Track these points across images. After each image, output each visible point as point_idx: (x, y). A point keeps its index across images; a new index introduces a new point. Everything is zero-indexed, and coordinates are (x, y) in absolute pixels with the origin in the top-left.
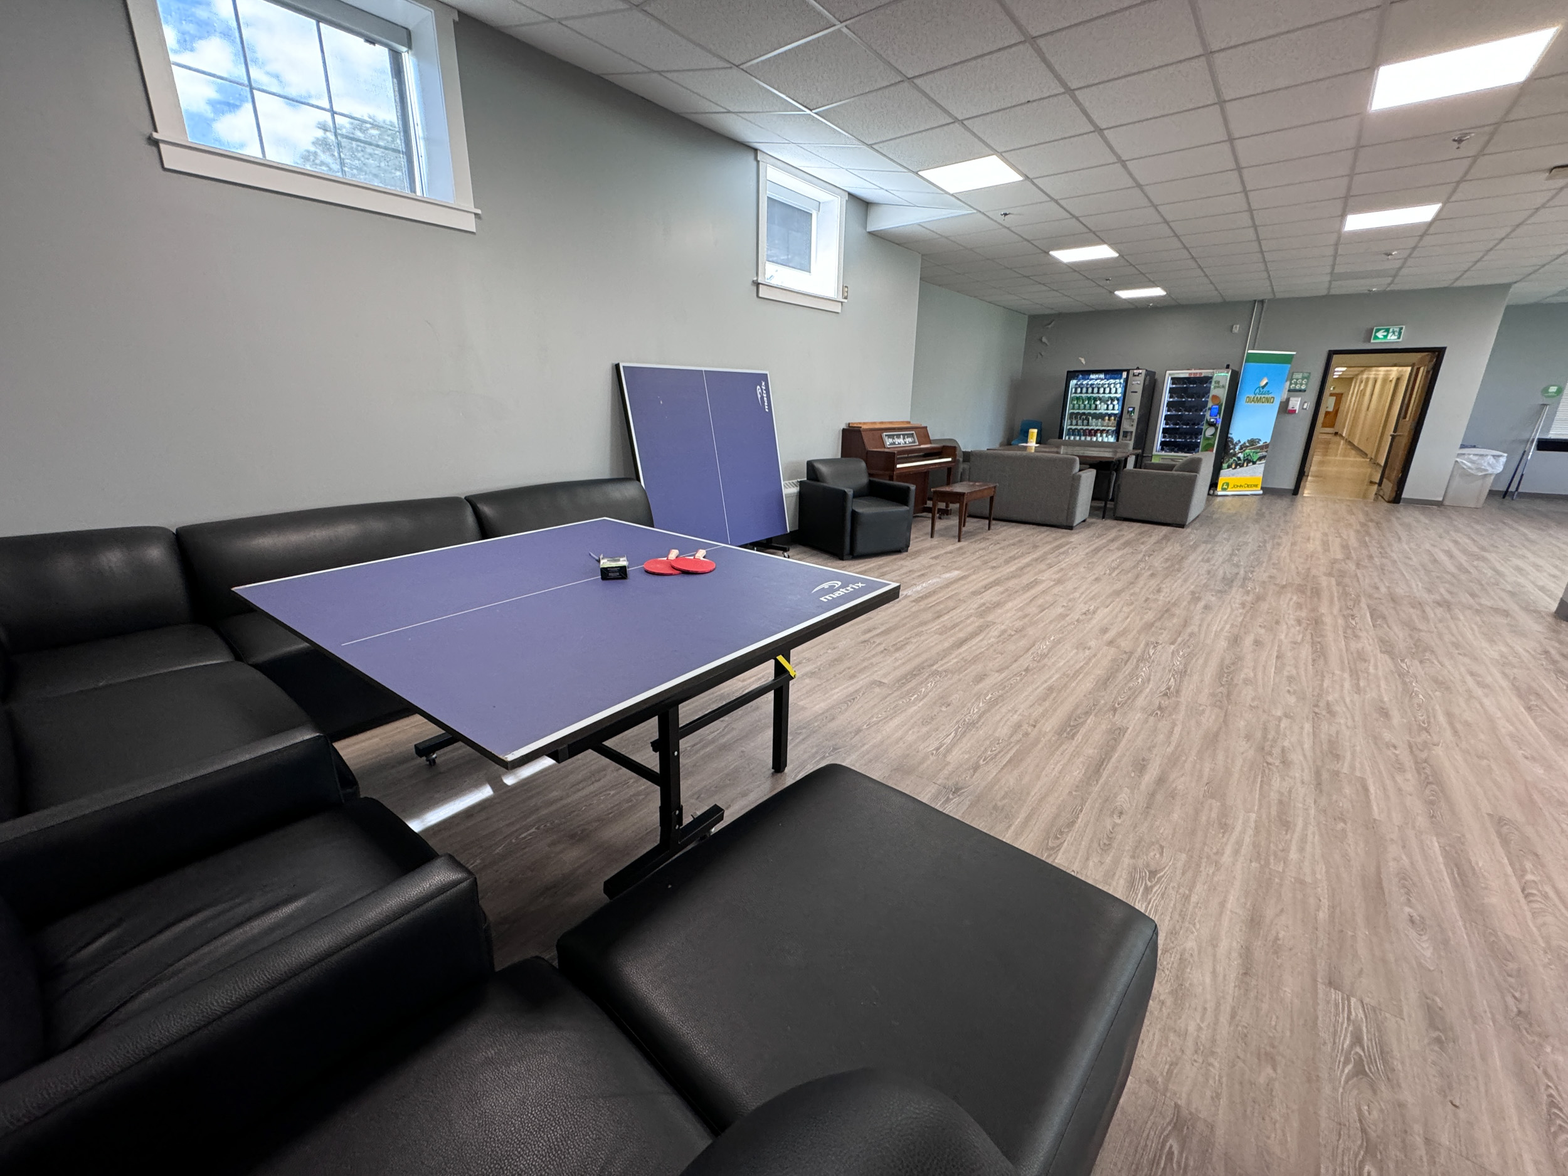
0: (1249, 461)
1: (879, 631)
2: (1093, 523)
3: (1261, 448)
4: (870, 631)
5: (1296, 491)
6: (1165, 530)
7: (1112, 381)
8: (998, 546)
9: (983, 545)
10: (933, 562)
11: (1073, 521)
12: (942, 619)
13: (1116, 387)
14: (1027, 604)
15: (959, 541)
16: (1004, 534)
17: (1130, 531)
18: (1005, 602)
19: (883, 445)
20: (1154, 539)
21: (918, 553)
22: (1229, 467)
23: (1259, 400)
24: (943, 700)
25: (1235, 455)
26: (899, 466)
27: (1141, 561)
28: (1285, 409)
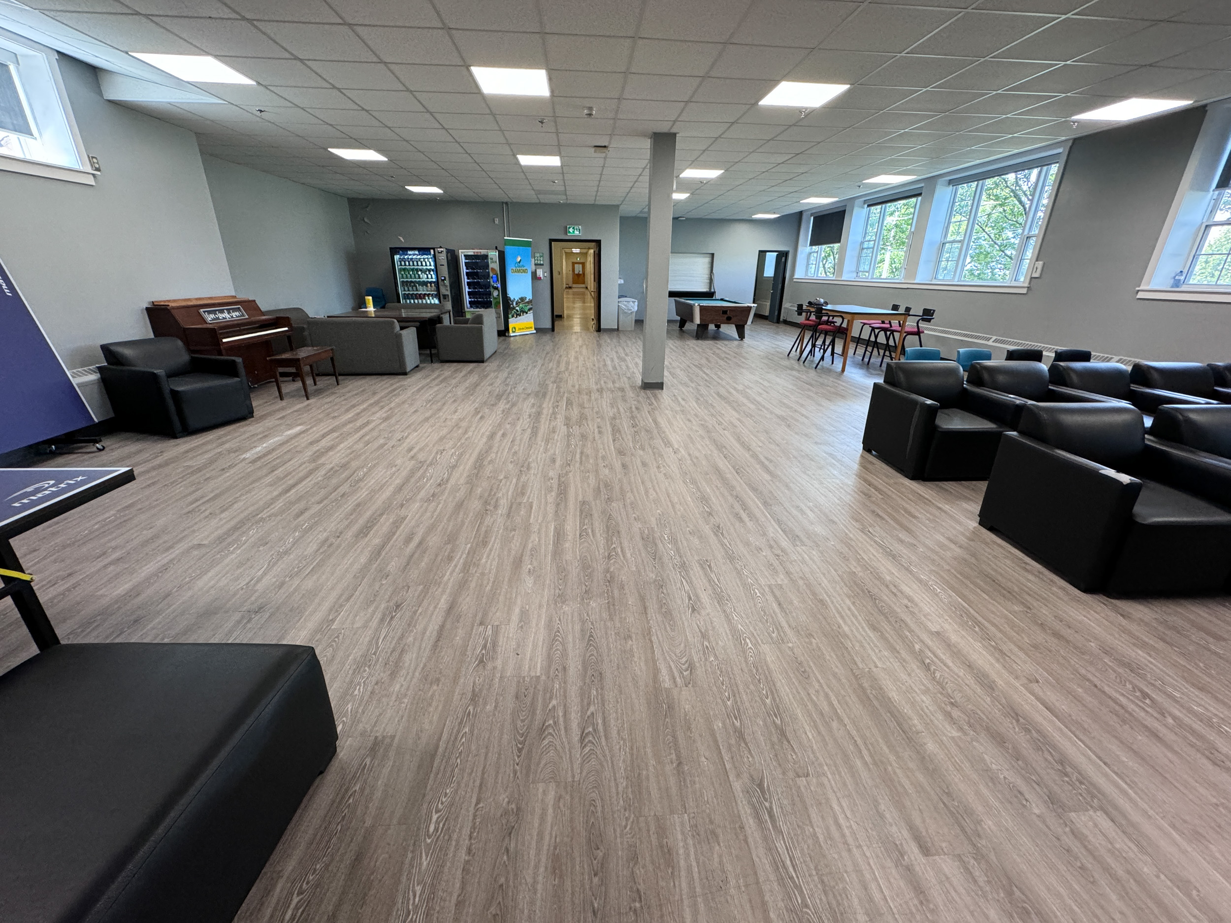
0: (523, 312)
1: (207, 498)
2: (423, 368)
3: (528, 302)
4: (197, 500)
5: (553, 329)
6: (472, 365)
7: (425, 256)
8: (343, 398)
9: (328, 400)
10: (278, 422)
11: (405, 368)
12: (276, 472)
13: (428, 262)
14: (356, 443)
15: (308, 399)
16: (350, 387)
17: (448, 370)
18: (338, 445)
19: (205, 322)
20: (464, 373)
21: (263, 417)
22: (513, 316)
23: (519, 271)
24: (263, 541)
25: (514, 308)
26: (224, 340)
27: (450, 392)
28: (534, 276)
